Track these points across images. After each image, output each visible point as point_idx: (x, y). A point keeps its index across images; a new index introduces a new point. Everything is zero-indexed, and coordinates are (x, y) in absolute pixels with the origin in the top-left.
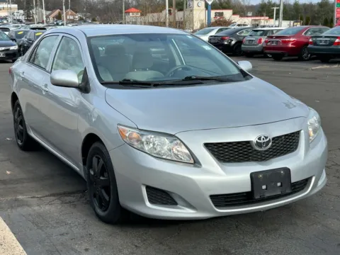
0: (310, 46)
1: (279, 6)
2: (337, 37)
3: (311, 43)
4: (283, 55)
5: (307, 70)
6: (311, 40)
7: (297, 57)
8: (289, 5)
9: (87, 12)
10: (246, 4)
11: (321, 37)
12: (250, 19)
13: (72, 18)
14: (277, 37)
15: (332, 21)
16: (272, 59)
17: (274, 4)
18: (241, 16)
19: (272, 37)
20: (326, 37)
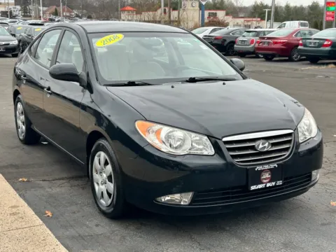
0: (300, 47)
1: (271, 8)
2: (327, 40)
3: (301, 45)
4: (274, 56)
5: (297, 70)
6: (301, 42)
7: (287, 58)
8: (281, 7)
9: (83, 9)
10: (239, 5)
11: (310, 39)
12: (242, 20)
13: (68, 14)
14: (269, 38)
15: (322, 24)
16: (264, 59)
17: (267, 5)
18: (234, 17)
19: (264, 38)
20: (315, 39)
